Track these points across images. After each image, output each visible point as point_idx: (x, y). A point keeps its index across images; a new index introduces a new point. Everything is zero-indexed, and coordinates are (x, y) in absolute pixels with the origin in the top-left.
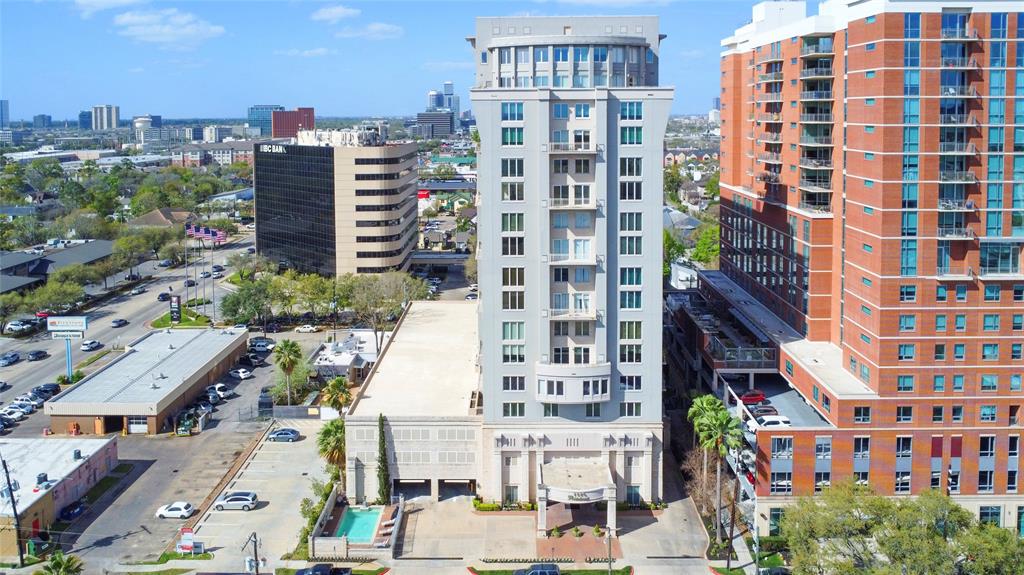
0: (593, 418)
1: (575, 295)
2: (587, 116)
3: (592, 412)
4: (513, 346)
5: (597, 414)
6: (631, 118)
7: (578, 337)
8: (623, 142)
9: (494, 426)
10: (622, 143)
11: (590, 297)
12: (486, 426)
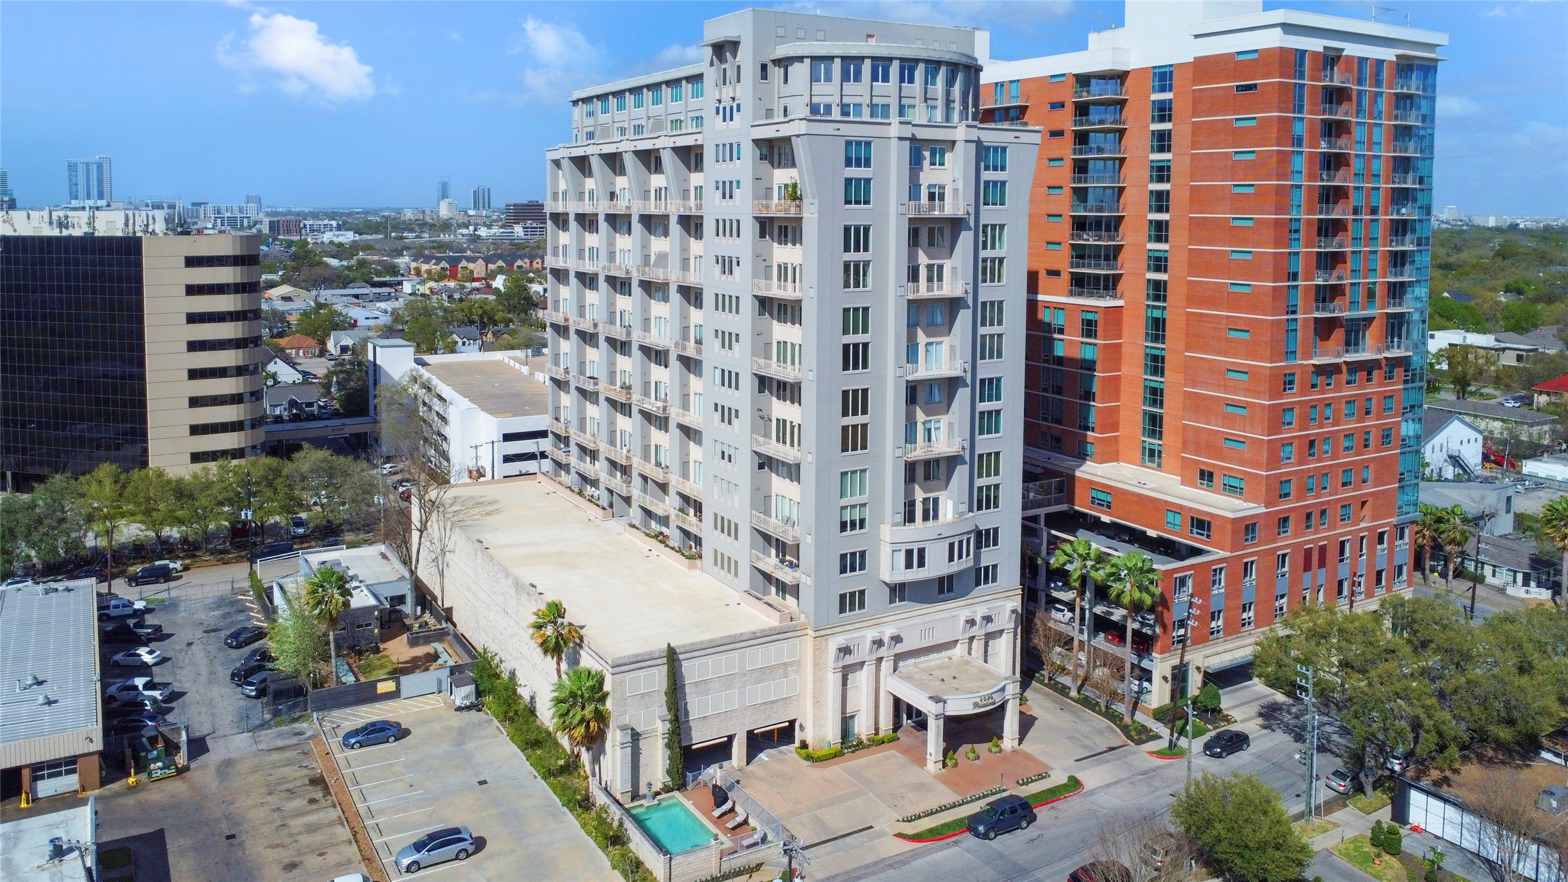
0: (946, 595)
1: (924, 423)
2: (943, 164)
3: (945, 588)
4: (853, 507)
5: (950, 590)
6: (995, 169)
7: (928, 483)
8: (986, 204)
9: (829, 632)
10: (984, 204)
11: (942, 424)
12: (818, 634)
